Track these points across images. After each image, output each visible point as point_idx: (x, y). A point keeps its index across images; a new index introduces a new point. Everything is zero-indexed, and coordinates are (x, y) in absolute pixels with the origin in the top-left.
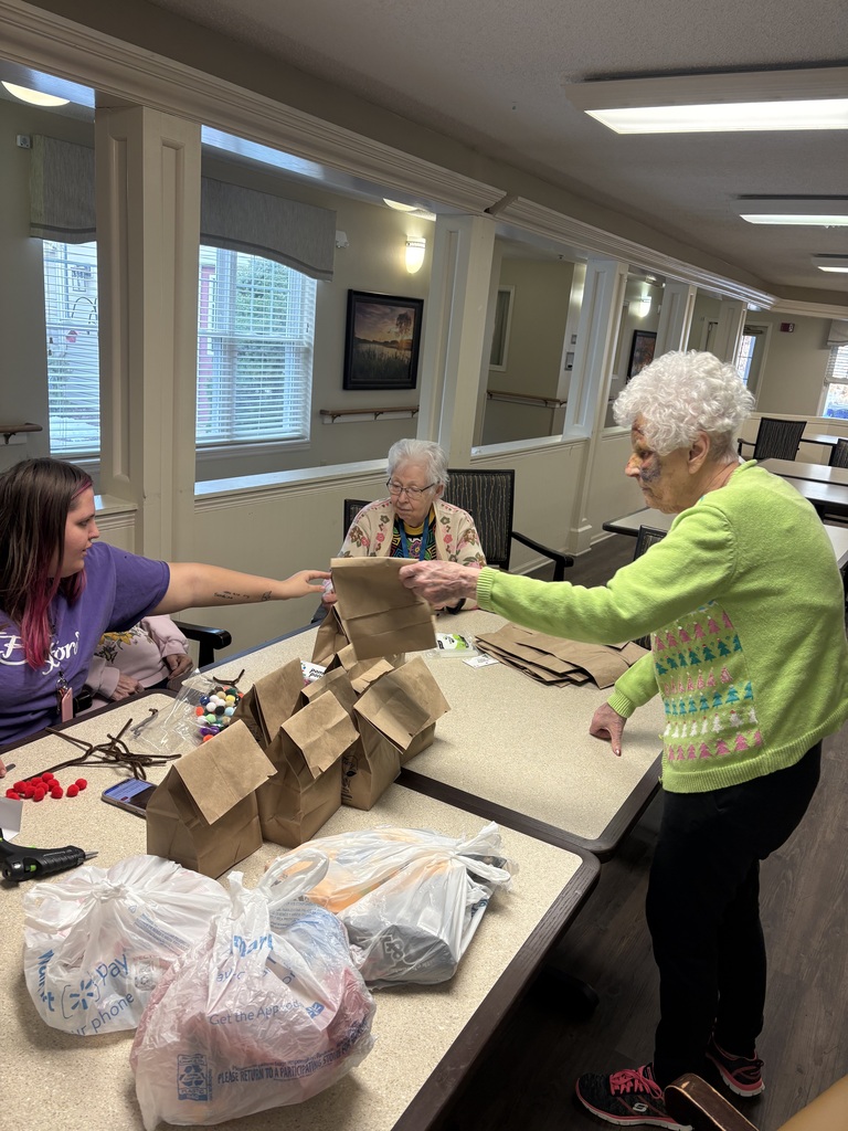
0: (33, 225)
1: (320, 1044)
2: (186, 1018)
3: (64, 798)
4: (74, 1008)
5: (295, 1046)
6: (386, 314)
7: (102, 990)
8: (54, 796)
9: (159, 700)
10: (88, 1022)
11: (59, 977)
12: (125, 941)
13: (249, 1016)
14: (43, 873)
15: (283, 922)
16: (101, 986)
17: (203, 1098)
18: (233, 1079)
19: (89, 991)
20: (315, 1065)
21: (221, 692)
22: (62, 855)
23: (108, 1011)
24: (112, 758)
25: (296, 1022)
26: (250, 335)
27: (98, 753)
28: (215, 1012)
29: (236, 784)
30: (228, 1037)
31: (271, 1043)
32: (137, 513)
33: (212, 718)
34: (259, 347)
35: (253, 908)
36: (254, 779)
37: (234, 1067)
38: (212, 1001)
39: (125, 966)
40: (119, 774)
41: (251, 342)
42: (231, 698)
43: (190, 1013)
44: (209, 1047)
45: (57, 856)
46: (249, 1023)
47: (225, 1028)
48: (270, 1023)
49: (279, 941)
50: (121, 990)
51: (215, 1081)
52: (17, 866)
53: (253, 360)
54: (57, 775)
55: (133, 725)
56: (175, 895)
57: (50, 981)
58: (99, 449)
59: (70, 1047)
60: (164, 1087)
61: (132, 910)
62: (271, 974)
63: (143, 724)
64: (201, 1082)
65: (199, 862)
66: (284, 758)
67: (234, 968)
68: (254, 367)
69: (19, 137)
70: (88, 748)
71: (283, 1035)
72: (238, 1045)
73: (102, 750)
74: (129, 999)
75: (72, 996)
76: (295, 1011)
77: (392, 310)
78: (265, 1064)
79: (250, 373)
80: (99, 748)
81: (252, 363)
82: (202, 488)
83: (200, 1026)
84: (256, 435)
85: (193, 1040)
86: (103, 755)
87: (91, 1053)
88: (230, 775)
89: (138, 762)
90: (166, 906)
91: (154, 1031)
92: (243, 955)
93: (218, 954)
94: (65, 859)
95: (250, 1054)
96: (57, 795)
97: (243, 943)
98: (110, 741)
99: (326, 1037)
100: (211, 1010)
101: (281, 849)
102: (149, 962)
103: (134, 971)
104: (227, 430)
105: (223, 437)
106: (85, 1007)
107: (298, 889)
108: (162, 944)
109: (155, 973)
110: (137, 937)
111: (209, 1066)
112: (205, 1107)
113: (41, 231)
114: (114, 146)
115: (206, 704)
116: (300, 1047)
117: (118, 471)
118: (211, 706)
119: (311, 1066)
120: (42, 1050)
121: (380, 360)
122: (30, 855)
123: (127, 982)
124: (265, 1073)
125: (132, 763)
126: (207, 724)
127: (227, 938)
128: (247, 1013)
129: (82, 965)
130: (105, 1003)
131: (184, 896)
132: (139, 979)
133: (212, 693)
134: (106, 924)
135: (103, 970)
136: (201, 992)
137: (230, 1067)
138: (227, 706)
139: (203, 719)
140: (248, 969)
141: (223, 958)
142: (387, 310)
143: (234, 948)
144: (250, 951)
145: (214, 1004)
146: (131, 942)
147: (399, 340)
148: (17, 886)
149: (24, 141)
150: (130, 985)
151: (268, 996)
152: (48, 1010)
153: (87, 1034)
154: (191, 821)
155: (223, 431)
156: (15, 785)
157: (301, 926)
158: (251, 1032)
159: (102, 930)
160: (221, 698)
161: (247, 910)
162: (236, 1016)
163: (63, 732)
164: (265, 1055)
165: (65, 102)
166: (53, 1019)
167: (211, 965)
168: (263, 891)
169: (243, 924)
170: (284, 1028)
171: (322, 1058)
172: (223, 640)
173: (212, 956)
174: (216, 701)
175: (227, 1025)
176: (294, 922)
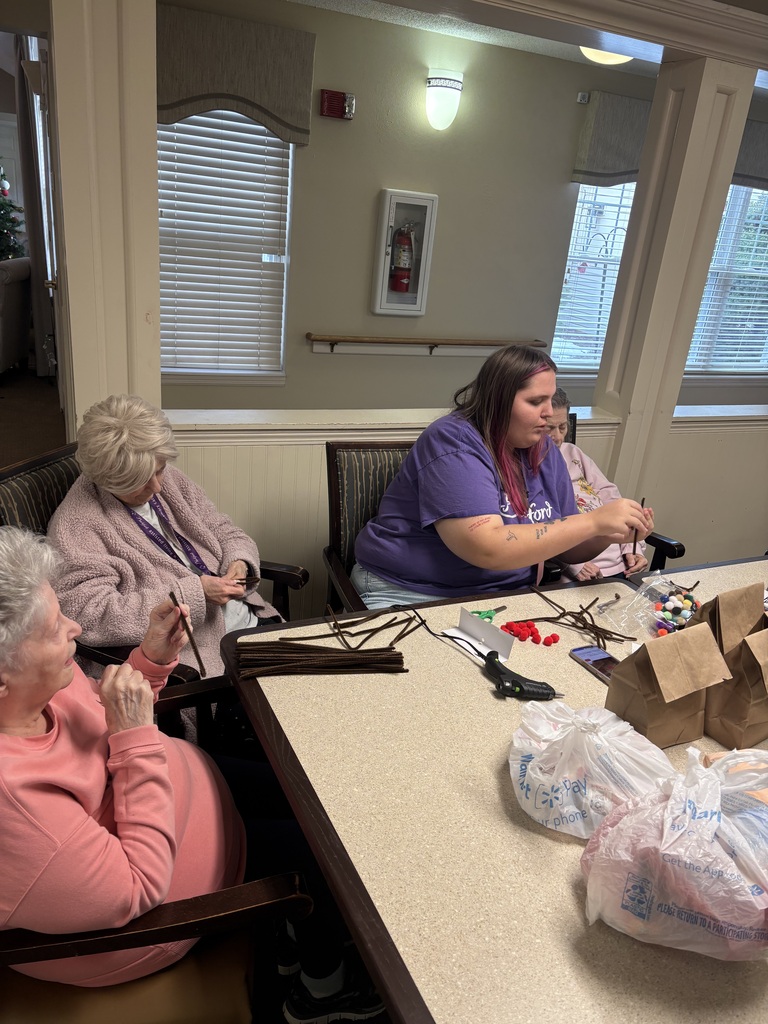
0: (576, 171)
1: (756, 920)
2: (641, 846)
3: (541, 644)
4: (544, 802)
5: (732, 912)
7: (566, 799)
8: (533, 641)
9: (622, 588)
10: (551, 818)
11: (535, 775)
12: (588, 771)
13: (697, 869)
14: (524, 696)
15: (729, 807)
16: (565, 795)
17: (641, 916)
18: (670, 912)
19: (555, 795)
20: (746, 936)
21: (679, 595)
22: (539, 688)
23: (567, 816)
24: (580, 625)
25: (736, 891)
26: (748, 270)
27: (569, 617)
28: (667, 852)
29: (694, 677)
30: (676, 877)
31: (712, 898)
32: (620, 426)
33: (668, 615)
34: (751, 283)
35: (706, 783)
36: (711, 677)
37: (673, 904)
38: (666, 842)
39: (585, 788)
40: (584, 640)
41: (744, 277)
42: (689, 603)
43: (644, 844)
44: (657, 877)
45: (536, 687)
46: (696, 874)
47: (674, 868)
48: (714, 883)
49: (725, 821)
50: (578, 804)
51: (654, 907)
52: (508, 684)
53: (742, 294)
54: (537, 625)
55: (598, 603)
56: (630, 748)
57: (530, 776)
58: (598, 368)
59: (534, 831)
60: (613, 892)
61: (598, 747)
62: (716, 843)
63: (606, 605)
64: (643, 903)
65: (648, 731)
66: (740, 667)
67: (687, 824)
68: (742, 301)
69: (580, 94)
70: (561, 611)
71: (723, 897)
72: (682, 887)
73: (573, 616)
74: (584, 814)
75: (544, 793)
76: (738, 883)
78: (701, 914)
79: (736, 307)
80: (571, 614)
81: (741, 298)
82: (681, 412)
83: (653, 857)
84: (731, 367)
85: (644, 865)
86: (573, 620)
87: (549, 843)
88: (690, 667)
89: (602, 634)
90: (623, 755)
91: (610, 845)
92: (693, 818)
93: (672, 808)
94: (540, 691)
95: (690, 900)
96: (536, 640)
97: (695, 808)
98: (579, 610)
99: (763, 917)
100: (664, 848)
101: (719, 747)
102: (604, 793)
103: (591, 795)
104: (704, 361)
105: (699, 366)
106: (552, 806)
107: (750, 784)
108: (616, 783)
109: (607, 803)
110: (597, 769)
111: (652, 892)
112: (641, 924)
113: (581, 176)
114: (672, 95)
115: (665, 602)
116: (736, 914)
117: (611, 388)
118: (670, 605)
119: (742, 934)
120: (515, 824)
122: (517, 680)
123: (584, 800)
124: (699, 921)
125: (596, 634)
126: (663, 619)
127: (681, 798)
128: (696, 865)
129: (555, 774)
130: (566, 809)
131: (639, 753)
132: (594, 802)
133: (671, 594)
134: (575, 750)
135: (567, 783)
136: (655, 832)
137: (670, 903)
138: (683, 609)
139: (661, 614)
140: (698, 830)
141: (677, 813)
143: (688, 809)
144: (699, 818)
145: (668, 845)
146: (592, 771)
148: (504, 699)
149: (583, 97)
150: (586, 804)
151: (715, 859)
152: (524, 797)
153: (549, 826)
154: (648, 695)
155: (700, 360)
156: (508, 624)
157: (748, 816)
158: (697, 882)
159: (572, 754)
160: (680, 600)
161: (702, 782)
162: (686, 863)
163: (543, 593)
164: (703, 906)
165: (628, 59)
166: (527, 805)
167: (666, 815)
168: (717, 773)
169: (696, 793)
170: (725, 892)
171: (754, 932)
172: (678, 551)
173: (666, 807)
174: (675, 602)
175: (676, 866)
176: (740, 811)
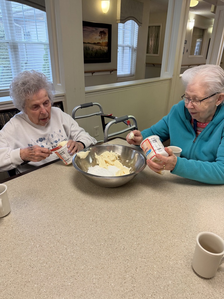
6: (94, 31)
77: (96, 29)
121: (92, 51)
142: (94, 29)
147: (101, 42)
